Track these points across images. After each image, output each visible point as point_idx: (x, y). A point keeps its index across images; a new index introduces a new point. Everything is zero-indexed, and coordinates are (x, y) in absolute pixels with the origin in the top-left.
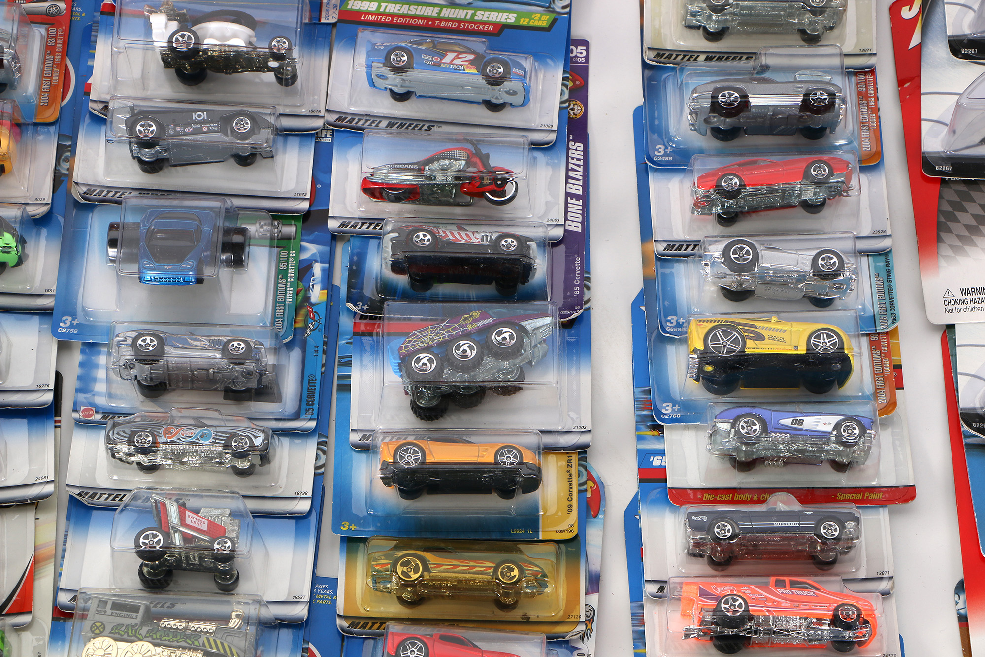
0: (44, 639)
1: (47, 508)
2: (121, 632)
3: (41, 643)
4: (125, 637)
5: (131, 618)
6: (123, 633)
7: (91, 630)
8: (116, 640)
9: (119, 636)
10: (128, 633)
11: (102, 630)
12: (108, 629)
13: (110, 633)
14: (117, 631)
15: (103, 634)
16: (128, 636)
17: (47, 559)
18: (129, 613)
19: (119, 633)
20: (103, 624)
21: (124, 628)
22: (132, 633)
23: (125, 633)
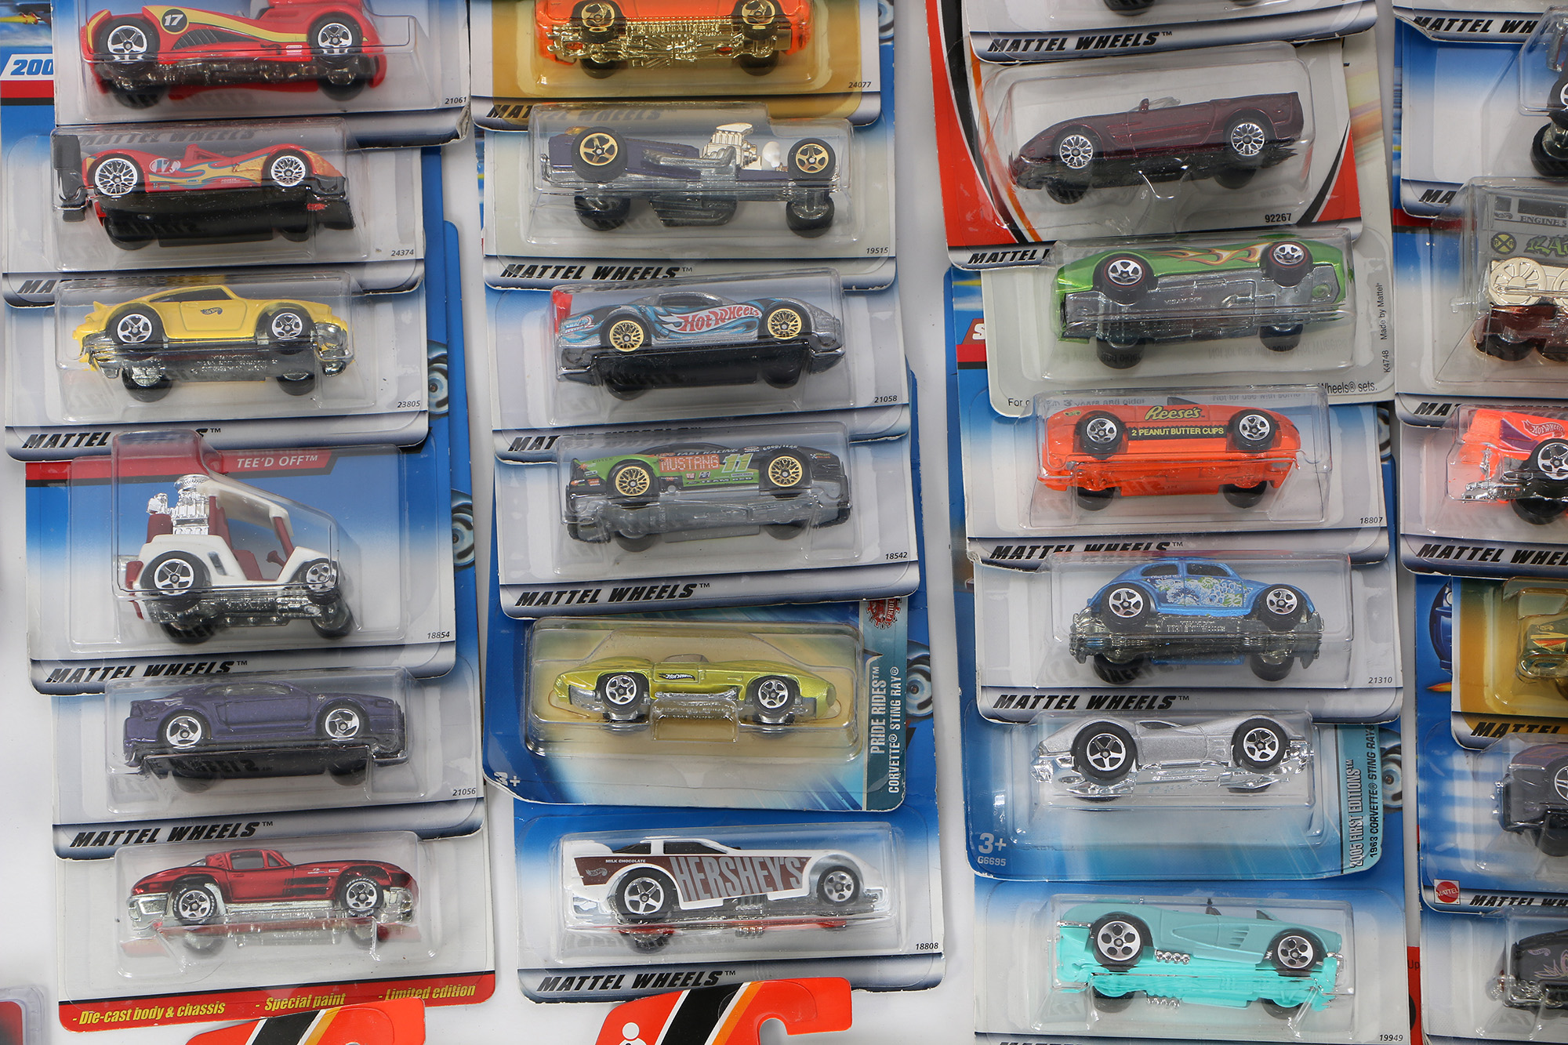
0: (1383, 263)
1: (1360, 47)
2: (1544, 250)
3: (1380, 268)
4: (1553, 256)
5: (1554, 225)
6: (1548, 251)
7: (1493, 246)
8: (1541, 262)
9: (1542, 256)
10: (1556, 250)
11: (1511, 247)
12: (1521, 245)
13: (1526, 251)
14: (1536, 248)
15: (1514, 253)
16: (1557, 255)
17: (1371, 130)
18: (1550, 218)
19: (1542, 252)
20: (1511, 237)
21: (1547, 242)
22: (1563, 250)
23: (1552, 250)
